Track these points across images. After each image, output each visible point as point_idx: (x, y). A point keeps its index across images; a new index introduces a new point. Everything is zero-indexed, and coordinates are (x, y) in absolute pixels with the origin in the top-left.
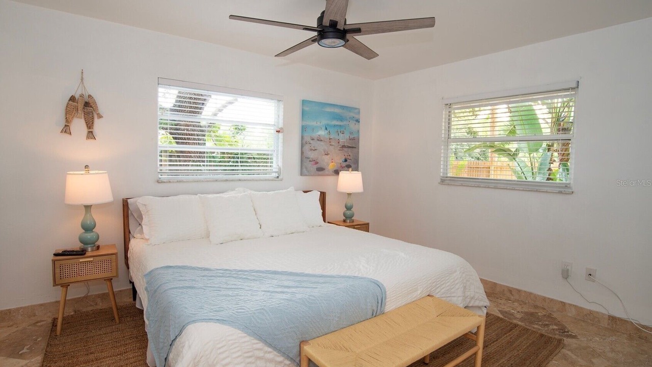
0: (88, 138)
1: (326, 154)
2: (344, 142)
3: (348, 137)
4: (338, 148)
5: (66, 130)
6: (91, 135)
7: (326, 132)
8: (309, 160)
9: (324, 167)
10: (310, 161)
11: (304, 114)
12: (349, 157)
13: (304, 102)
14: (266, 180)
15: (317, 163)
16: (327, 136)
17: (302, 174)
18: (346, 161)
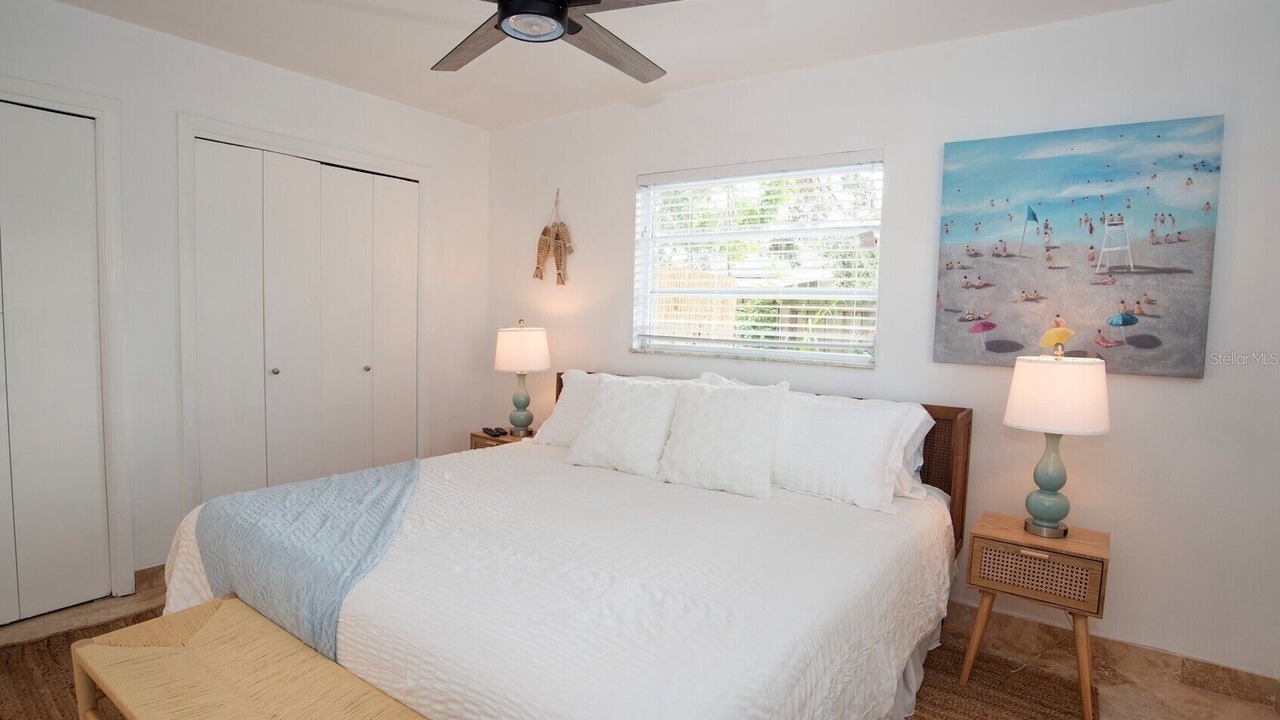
0: (558, 283)
1: (1028, 300)
2: (1123, 253)
3: (1143, 234)
4: (1091, 277)
5: (539, 274)
6: (561, 279)
7: (1033, 225)
8: (959, 316)
9: (1020, 341)
10: (963, 320)
11: (950, 184)
12: (1146, 308)
13: (951, 149)
14: (825, 365)
15: (988, 326)
16: (1040, 241)
17: (937, 358)
18: (1128, 320)
